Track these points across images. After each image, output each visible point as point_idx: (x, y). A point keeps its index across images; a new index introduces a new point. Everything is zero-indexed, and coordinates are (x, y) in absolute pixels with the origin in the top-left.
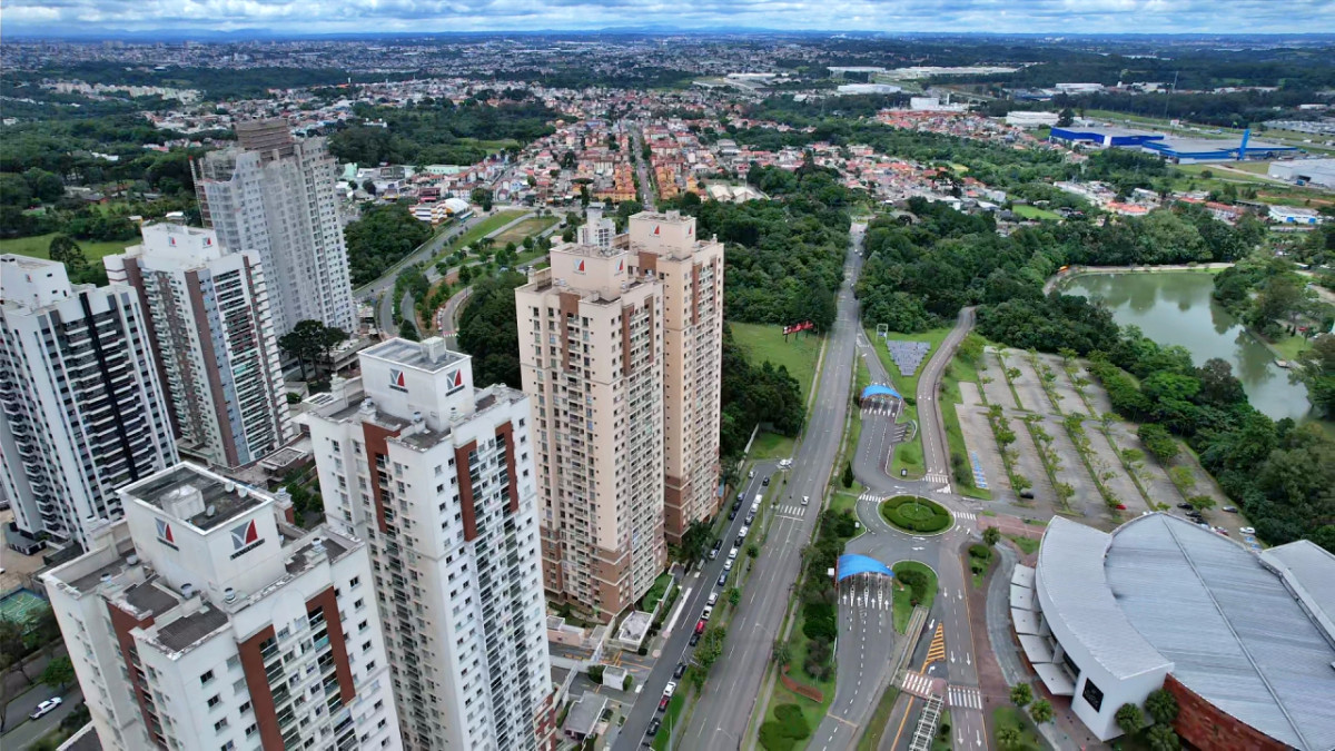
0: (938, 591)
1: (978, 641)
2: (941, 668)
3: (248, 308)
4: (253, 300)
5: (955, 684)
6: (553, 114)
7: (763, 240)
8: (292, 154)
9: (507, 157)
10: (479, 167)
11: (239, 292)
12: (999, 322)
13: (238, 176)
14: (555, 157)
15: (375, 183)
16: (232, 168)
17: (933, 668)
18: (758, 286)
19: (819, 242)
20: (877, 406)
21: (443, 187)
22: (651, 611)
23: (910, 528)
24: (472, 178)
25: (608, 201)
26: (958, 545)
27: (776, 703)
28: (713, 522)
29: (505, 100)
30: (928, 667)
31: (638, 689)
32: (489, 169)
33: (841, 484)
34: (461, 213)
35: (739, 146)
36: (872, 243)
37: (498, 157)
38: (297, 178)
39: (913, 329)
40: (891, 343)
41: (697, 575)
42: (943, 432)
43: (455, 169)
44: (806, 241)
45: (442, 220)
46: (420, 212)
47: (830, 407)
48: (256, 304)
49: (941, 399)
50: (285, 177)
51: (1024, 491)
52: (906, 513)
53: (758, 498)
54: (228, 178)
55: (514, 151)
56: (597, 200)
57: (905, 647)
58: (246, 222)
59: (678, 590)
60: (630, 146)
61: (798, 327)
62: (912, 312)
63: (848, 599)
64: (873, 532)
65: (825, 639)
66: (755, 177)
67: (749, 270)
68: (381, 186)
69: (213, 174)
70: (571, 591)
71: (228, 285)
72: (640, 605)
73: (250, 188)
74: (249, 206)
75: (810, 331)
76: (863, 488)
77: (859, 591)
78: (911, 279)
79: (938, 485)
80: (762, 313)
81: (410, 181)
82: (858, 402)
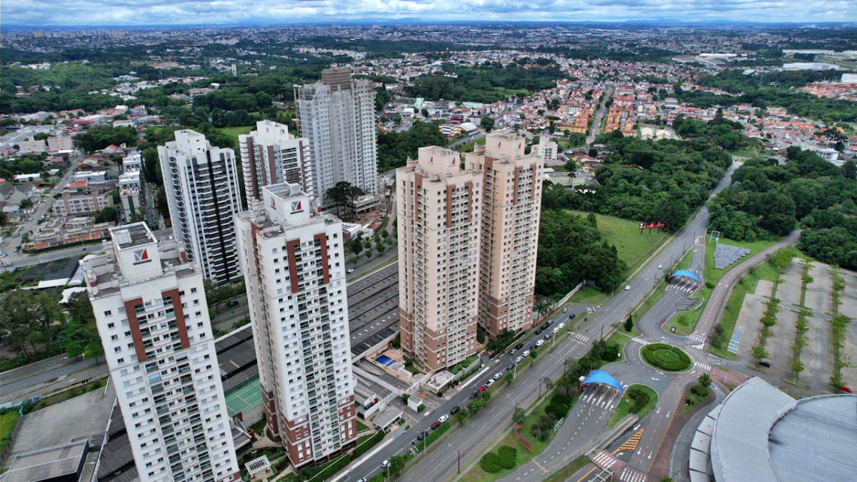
0: (654, 408)
1: (664, 445)
2: (627, 457)
3: (299, 169)
4: (302, 165)
5: (631, 467)
6: (562, 75)
7: (655, 166)
8: (350, 88)
9: (516, 100)
10: (494, 105)
11: (295, 160)
12: (816, 242)
13: (316, 98)
14: (547, 102)
15: (429, 111)
16: (314, 93)
17: (621, 454)
18: (639, 195)
19: (697, 171)
20: (683, 284)
21: (466, 115)
22: (455, 374)
23: (656, 365)
24: (488, 111)
25: (566, 133)
26: (686, 383)
27: (503, 444)
28: (524, 333)
29: (535, 66)
30: (618, 452)
31: (427, 414)
32: (500, 107)
33: (623, 329)
34: (471, 131)
35: (679, 103)
36: (739, 176)
37: (510, 100)
38: (350, 101)
39: (743, 238)
40: (719, 246)
41: (497, 361)
42: (722, 309)
43: (480, 105)
44: (686, 169)
45: (457, 134)
46: (444, 129)
47: (646, 280)
48: (304, 167)
49: (735, 287)
50: (343, 101)
51: (763, 360)
52: (660, 355)
53: (561, 325)
54: (311, 99)
55: (521, 96)
56: (559, 131)
57: (608, 436)
58: (318, 124)
59: (481, 367)
60: (601, 99)
61: (652, 225)
62: (746, 227)
63: (587, 398)
64: (629, 362)
65: (554, 416)
66: (678, 124)
67: (637, 184)
68: (432, 112)
69: (303, 96)
70: (417, 353)
71: (290, 155)
72: (451, 369)
73: (323, 105)
74: (320, 115)
75: (663, 229)
76: (638, 335)
77: (598, 395)
78: (751, 203)
79: (695, 344)
80: (633, 213)
81: (450, 111)
82: (669, 279)
